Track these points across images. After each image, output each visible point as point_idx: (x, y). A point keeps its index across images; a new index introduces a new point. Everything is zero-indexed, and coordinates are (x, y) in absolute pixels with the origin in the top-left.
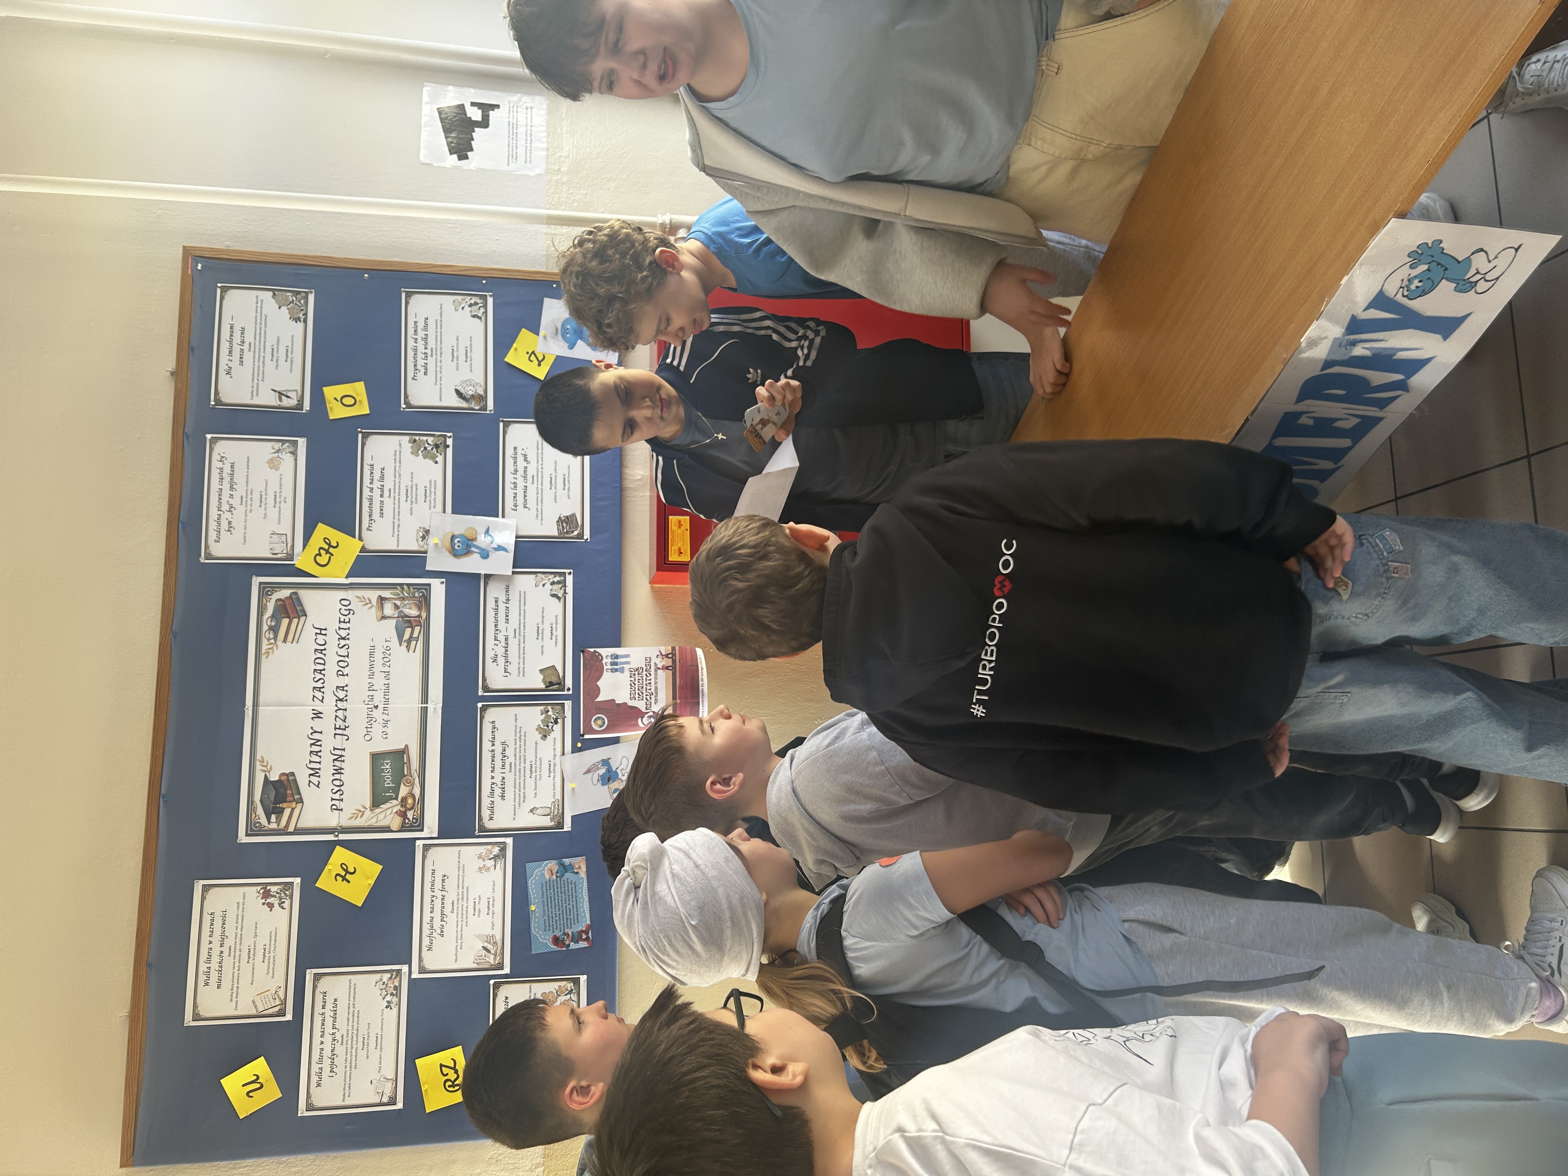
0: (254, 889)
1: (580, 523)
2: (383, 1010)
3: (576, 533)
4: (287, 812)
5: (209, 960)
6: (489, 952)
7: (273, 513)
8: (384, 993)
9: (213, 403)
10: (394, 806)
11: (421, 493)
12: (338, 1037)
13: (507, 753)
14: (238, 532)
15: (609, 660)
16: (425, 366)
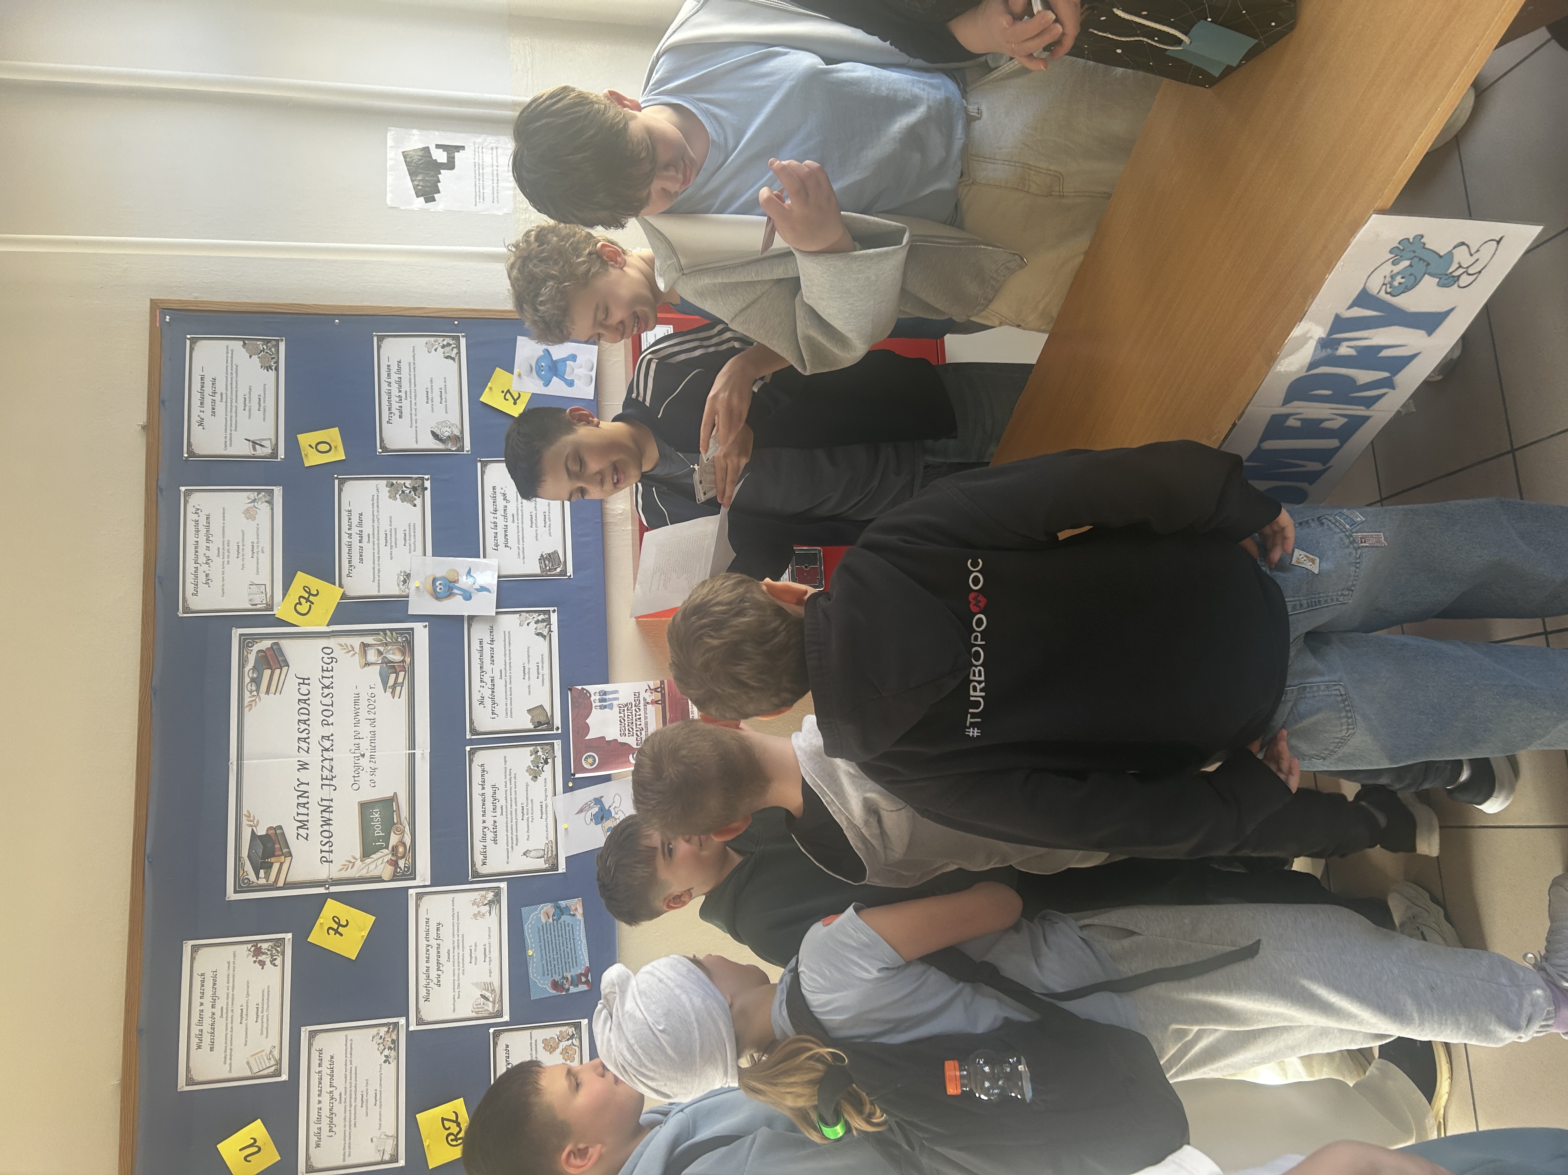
0: (245, 947)
1: (562, 560)
2: (381, 1065)
3: (558, 570)
4: (276, 867)
5: (200, 1022)
6: (488, 1000)
7: (251, 563)
8: (382, 1047)
9: (186, 455)
10: (384, 855)
11: (400, 536)
12: (336, 1095)
13: (497, 796)
14: (216, 583)
15: (598, 697)
16: (400, 409)
